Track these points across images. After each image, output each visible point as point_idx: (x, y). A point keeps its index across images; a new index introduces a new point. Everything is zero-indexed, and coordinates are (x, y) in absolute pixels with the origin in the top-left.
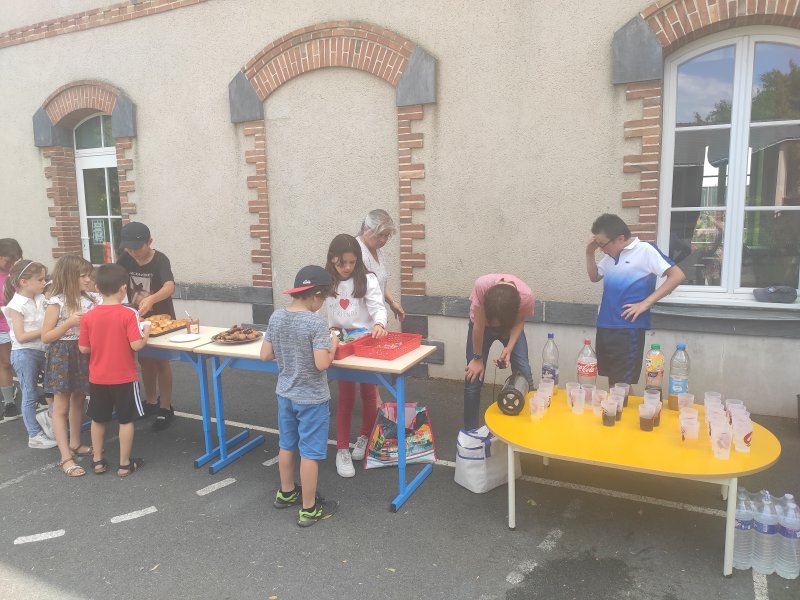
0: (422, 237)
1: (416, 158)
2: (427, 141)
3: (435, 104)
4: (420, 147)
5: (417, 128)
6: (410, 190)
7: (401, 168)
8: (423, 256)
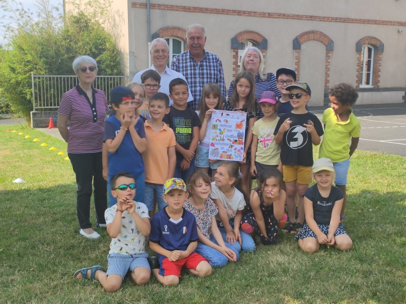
2: (331, 57)
3: (332, 50)
5: (329, 55)
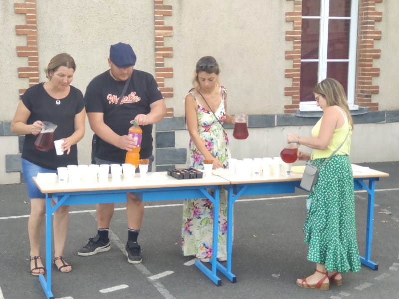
0: (171, 76)
1: (167, 22)
2: (174, 11)
4: (170, 14)
5: (167, 2)
6: (162, 44)
7: (156, 28)
8: (172, 90)
